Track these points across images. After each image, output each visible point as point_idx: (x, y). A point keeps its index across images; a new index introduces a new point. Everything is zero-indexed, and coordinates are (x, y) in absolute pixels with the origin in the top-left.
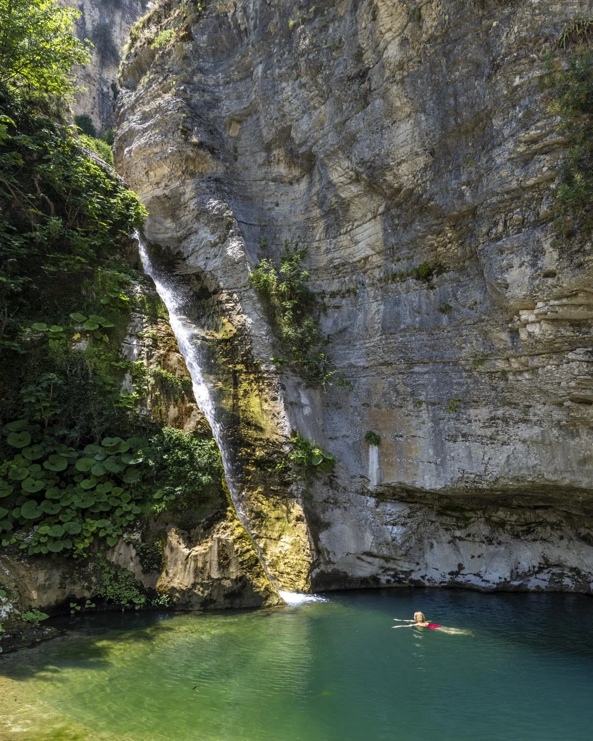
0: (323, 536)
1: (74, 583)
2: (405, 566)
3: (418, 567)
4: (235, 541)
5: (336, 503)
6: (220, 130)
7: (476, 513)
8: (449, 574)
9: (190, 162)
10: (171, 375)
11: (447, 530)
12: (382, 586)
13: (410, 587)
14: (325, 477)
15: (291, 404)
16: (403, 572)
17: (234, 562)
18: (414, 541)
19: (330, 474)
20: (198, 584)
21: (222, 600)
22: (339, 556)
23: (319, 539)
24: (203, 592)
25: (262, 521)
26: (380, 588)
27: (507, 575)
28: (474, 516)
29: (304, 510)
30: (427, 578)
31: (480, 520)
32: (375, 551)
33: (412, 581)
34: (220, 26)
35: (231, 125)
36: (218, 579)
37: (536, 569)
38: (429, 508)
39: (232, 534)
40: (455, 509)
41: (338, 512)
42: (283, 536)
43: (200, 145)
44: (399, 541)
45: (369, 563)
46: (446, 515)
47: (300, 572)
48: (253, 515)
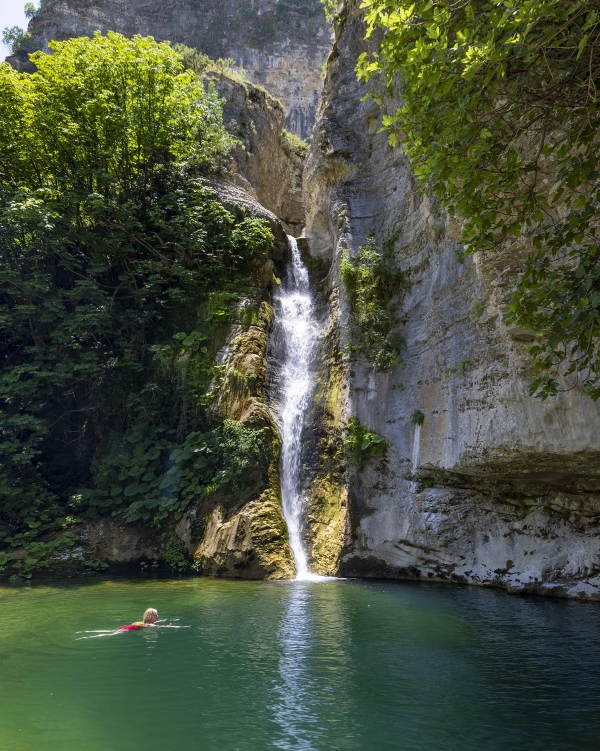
0: (364, 522)
1: (147, 546)
2: (446, 559)
3: (463, 562)
4: (254, 519)
5: (385, 488)
6: (357, 133)
7: (535, 501)
8: (495, 572)
9: (330, 173)
10: (240, 374)
11: (506, 521)
12: (422, 579)
13: (452, 583)
14: (376, 462)
15: (357, 390)
16: (446, 566)
17: (248, 536)
18: (461, 532)
19: (383, 459)
20: (218, 553)
21: (233, 569)
22: (377, 543)
23: (359, 525)
24: (220, 561)
25: (322, 507)
26: (420, 581)
27: (539, 575)
28: (534, 504)
29: (348, 495)
30: (472, 574)
31: (539, 508)
32: (411, 540)
33: (455, 577)
34: (357, 31)
35: (369, 123)
36: (232, 551)
37: (589, 572)
38: (485, 494)
39: (255, 513)
40: (514, 497)
41: (385, 497)
42: (332, 521)
43: (336, 154)
44: (435, 529)
45: (407, 552)
46: (506, 503)
47: (334, 556)
48: (317, 501)
